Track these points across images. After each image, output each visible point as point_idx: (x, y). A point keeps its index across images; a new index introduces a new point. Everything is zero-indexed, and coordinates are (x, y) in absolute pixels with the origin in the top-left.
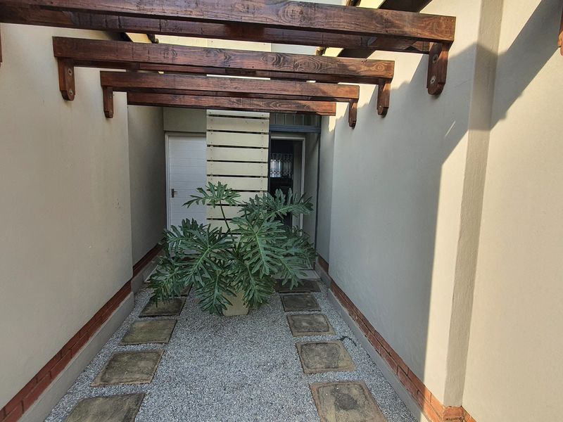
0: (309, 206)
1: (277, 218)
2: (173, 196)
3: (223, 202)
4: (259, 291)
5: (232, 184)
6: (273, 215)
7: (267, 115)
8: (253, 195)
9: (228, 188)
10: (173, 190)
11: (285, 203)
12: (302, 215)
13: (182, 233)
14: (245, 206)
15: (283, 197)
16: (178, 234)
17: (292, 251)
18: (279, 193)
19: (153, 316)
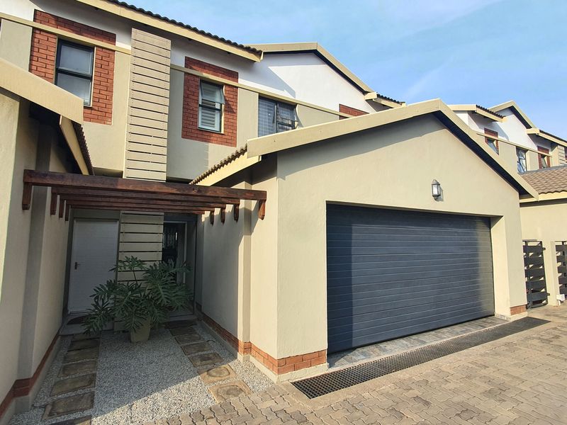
0: (189, 268)
1: (170, 275)
2: (76, 268)
3: (136, 268)
4: (160, 316)
5: (140, 257)
6: (167, 274)
7: (163, 214)
8: (152, 264)
9: (138, 259)
10: (76, 263)
11: (174, 267)
12: (184, 274)
13: (107, 289)
14: (148, 271)
15: (173, 264)
16: (105, 289)
17: (179, 293)
18: (171, 261)
19: (79, 350)
